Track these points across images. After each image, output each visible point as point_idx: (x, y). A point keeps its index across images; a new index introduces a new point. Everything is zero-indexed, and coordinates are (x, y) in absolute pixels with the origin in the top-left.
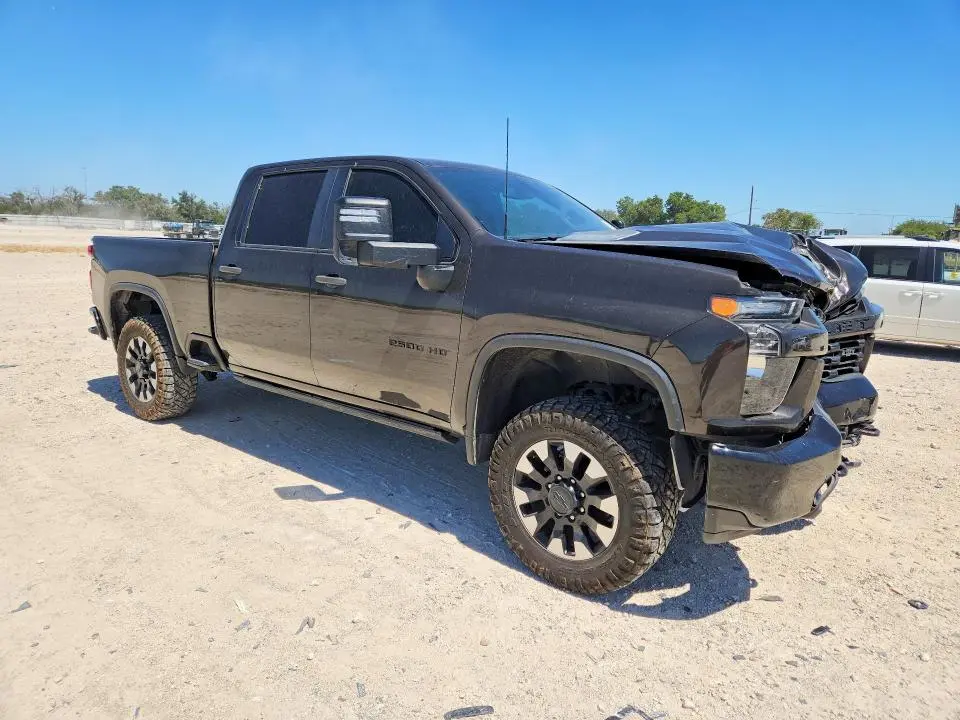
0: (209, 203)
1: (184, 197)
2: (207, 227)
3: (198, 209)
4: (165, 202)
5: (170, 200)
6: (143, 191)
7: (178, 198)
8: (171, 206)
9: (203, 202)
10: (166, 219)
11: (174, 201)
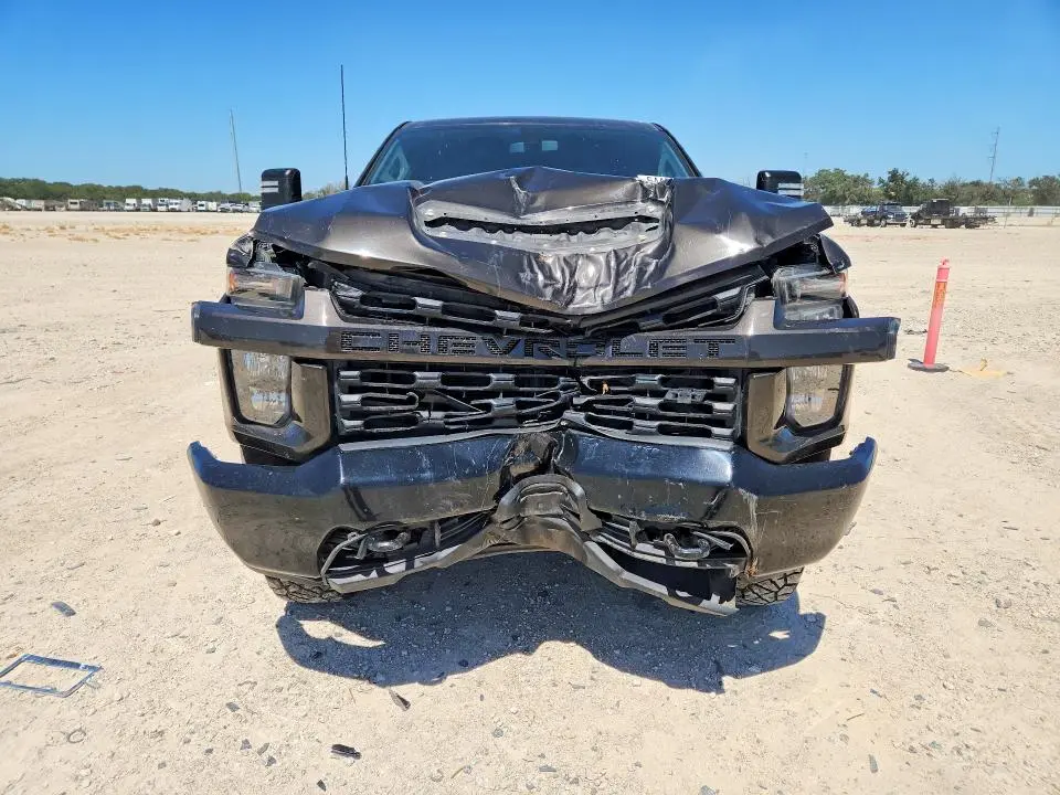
0: (923, 179)
1: (894, 176)
2: (892, 210)
3: (908, 188)
4: (871, 183)
5: (877, 181)
6: (849, 173)
7: (886, 177)
8: (876, 187)
9: (916, 180)
10: (867, 203)
11: (881, 181)
